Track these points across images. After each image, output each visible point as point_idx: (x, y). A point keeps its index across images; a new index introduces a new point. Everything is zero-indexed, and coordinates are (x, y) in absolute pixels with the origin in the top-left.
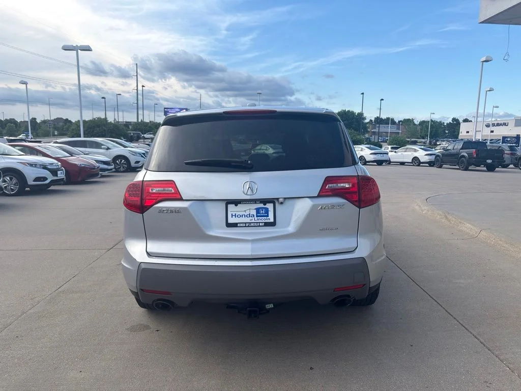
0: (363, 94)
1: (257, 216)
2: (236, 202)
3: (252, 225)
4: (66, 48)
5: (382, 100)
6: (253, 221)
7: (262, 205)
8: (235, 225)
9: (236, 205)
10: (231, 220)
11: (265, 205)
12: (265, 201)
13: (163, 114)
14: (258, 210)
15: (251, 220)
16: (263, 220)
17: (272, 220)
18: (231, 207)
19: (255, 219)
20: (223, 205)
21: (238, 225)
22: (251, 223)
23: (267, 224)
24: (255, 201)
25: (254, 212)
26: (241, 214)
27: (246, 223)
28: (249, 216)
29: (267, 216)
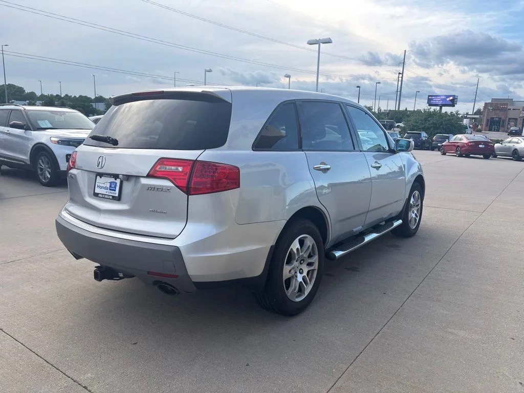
1: (110, 190)
2: (101, 175)
3: (106, 197)
4: (311, 43)
6: (107, 194)
8: (97, 195)
9: (101, 178)
10: (98, 191)
11: (115, 179)
12: (116, 176)
13: (427, 101)
14: (111, 183)
15: (107, 192)
17: (117, 195)
18: (98, 178)
20: (93, 176)
21: (99, 195)
22: (105, 195)
23: (114, 198)
24: (110, 175)
25: (108, 185)
26: (102, 185)
27: (103, 194)
28: (106, 188)
29: (115, 190)
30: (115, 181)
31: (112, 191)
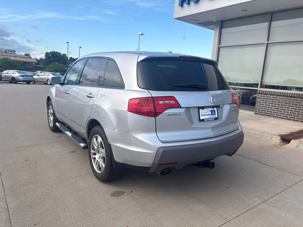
0: (68, 42)
1: (212, 115)
2: (203, 108)
3: (210, 119)
5: (81, 48)
6: (210, 118)
7: (212, 109)
8: (203, 120)
9: (203, 109)
10: (202, 118)
11: (213, 108)
12: (213, 107)
14: (211, 111)
15: (209, 117)
16: (214, 116)
17: (217, 117)
18: (201, 110)
19: (211, 117)
20: (197, 109)
21: (205, 120)
23: (215, 119)
24: (210, 107)
25: (210, 113)
26: (205, 114)
27: (207, 119)
28: (209, 115)
29: (215, 114)
30: (213, 109)
31: (213, 116)
